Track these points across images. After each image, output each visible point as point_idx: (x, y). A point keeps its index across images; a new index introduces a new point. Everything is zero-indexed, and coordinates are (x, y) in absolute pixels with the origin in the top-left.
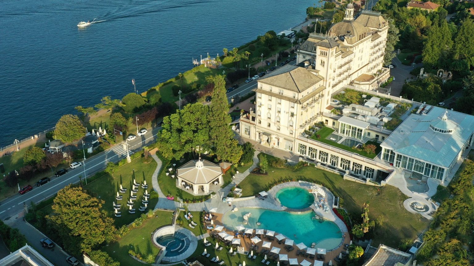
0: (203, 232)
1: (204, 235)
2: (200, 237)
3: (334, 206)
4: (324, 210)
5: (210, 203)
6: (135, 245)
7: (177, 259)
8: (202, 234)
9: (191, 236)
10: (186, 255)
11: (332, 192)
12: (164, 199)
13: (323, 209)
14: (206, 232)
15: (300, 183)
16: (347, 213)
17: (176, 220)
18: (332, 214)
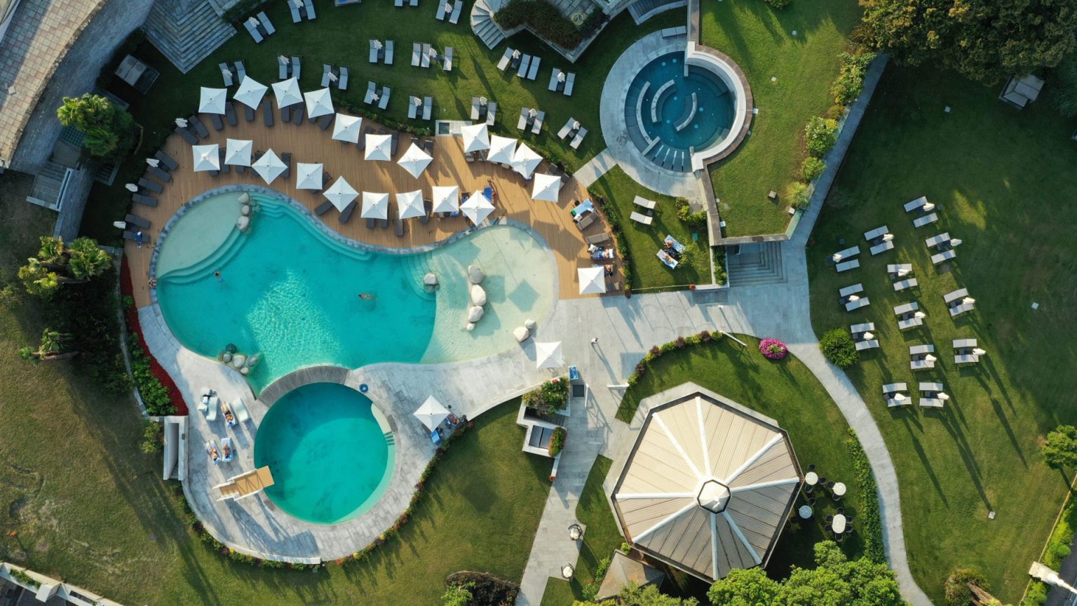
0: (601, 188)
1: (595, 178)
2: (604, 165)
3: (181, 420)
4: (214, 400)
5: (624, 351)
6: (788, 43)
7: (645, 53)
8: (602, 180)
9: (633, 163)
10: (623, 75)
11: (188, 510)
12: (795, 341)
13: (219, 402)
14: (592, 190)
15: (316, 550)
16: (137, 395)
17: (704, 214)
18: (187, 386)
